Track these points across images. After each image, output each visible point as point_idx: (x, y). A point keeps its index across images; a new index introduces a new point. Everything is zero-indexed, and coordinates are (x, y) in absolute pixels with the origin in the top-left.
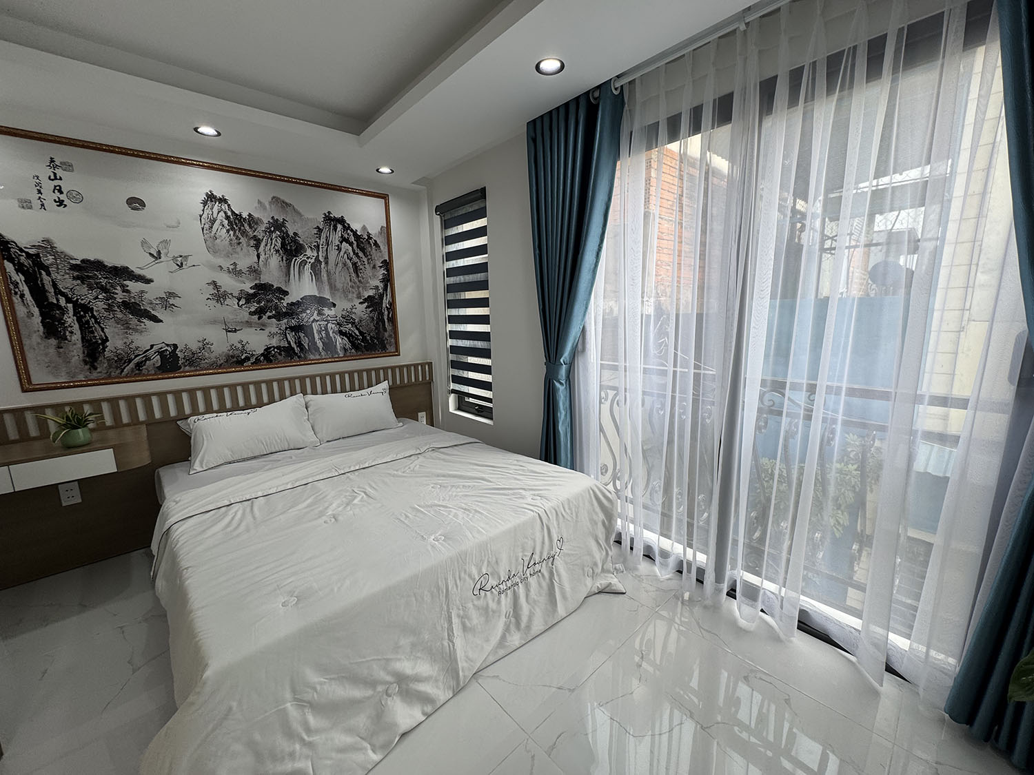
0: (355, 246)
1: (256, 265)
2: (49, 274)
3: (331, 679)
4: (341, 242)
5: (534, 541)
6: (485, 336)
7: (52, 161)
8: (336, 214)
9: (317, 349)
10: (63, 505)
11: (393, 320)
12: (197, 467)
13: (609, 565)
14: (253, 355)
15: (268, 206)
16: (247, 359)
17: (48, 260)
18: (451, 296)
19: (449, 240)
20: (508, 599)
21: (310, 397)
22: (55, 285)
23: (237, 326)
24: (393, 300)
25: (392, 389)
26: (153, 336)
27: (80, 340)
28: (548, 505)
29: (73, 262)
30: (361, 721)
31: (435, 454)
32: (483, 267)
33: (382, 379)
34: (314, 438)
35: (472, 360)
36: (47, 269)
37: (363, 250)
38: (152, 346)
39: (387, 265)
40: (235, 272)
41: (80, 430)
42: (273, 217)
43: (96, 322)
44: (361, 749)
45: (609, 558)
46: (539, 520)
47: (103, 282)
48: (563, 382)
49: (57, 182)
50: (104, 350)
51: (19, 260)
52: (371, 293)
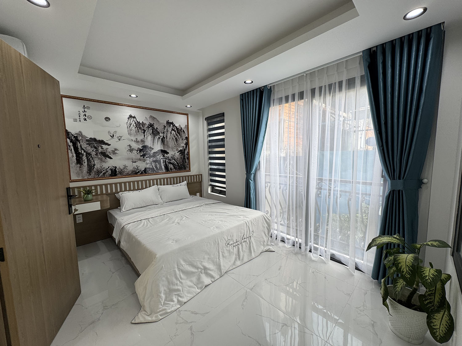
0: (176, 132)
1: (143, 139)
2: (80, 143)
3: (187, 264)
4: (172, 131)
5: (244, 231)
6: (223, 165)
7: (84, 106)
8: (170, 121)
9: (162, 169)
10: (77, 223)
11: (188, 158)
12: (123, 210)
13: (269, 243)
14: (140, 171)
15: (148, 119)
16: (139, 172)
17: (80, 138)
18: (210, 150)
19: (210, 130)
20: (236, 249)
21: (159, 186)
22: (81, 146)
23: (136, 160)
24: (189, 151)
25: (188, 184)
26: (109, 164)
27: (87, 165)
28: (248, 220)
29: (87, 139)
30: (194, 279)
31: (207, 206)
32: (223, 140)
33: (184, 180)
34: (161, 201)
35: (217, 173)
36: (79, 141)
37: (179, 133)
38: (109, 167)
39: (187, 138)
40: (137, 142)
41: (89, 195)
42: (150, 123)
43: (92, 159)
44: (194, 288)
45: (269, 241)
46: (246, 224)
47: (96, 145)
48: (252, 180)
49: (85, 113)
50: (94, 168)
51: (71, 138)
52: (181, 149)
